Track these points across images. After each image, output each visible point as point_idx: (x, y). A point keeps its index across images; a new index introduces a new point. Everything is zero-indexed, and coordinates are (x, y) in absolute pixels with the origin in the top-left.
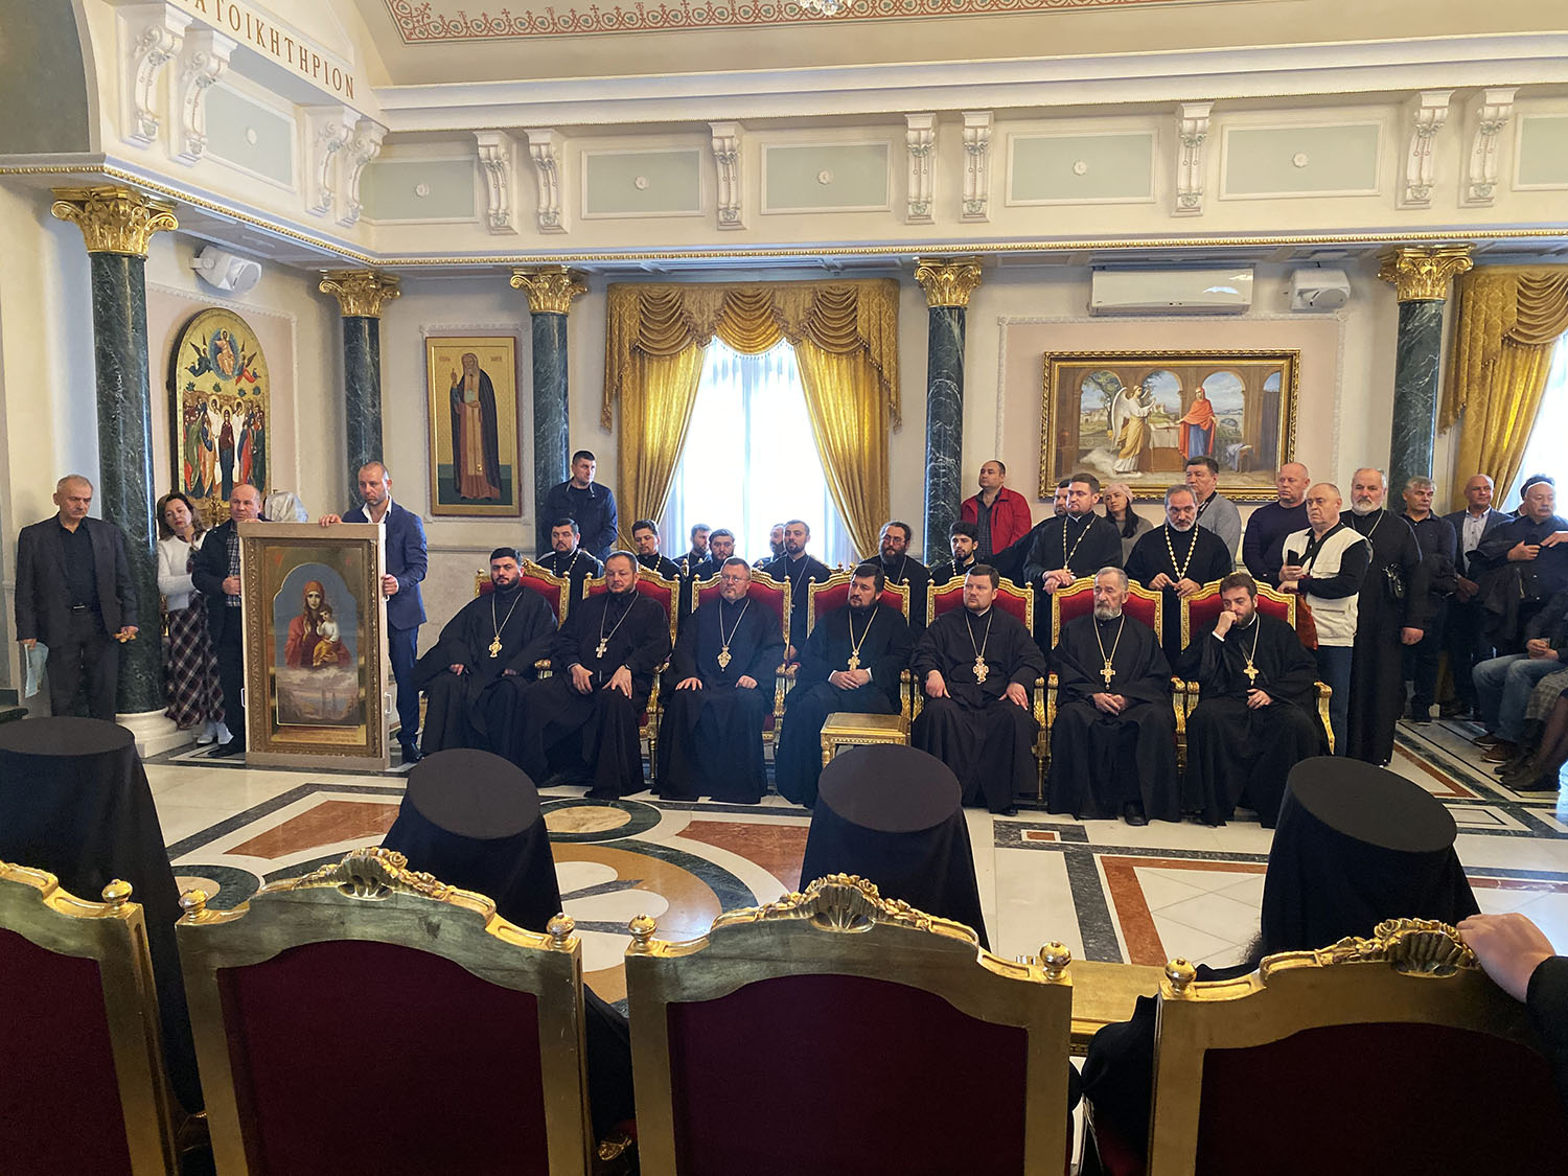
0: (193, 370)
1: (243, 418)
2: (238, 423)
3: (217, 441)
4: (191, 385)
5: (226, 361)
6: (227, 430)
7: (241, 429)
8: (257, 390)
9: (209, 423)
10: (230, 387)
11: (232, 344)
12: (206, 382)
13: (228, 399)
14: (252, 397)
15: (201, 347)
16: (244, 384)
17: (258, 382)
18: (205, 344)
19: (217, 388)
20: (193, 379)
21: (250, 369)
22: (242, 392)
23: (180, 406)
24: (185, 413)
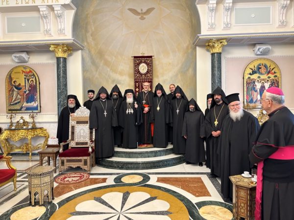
0: (250, 74)
1: (269, 83)
2: (267, 85)
3: (258, 90)
4: (249, 78)
5: (263, 70)
6: (263, 88)
7: (268, 86)
8: (276, 76)
9: (256, 86)
10: (265, 77)
11: (266, 66)
12: (255, 76)
13: (263, 80)
14: (273, 78)
15: (253, 68)
16: (270, 75)
17: (275, 74)
18: (254, 67)
19: (259, 77)
20: (250, 76)
21: (273, 71)
22: (269, 77)
23: (245, 82)
24: (247, 84)
